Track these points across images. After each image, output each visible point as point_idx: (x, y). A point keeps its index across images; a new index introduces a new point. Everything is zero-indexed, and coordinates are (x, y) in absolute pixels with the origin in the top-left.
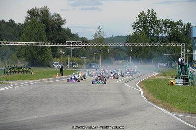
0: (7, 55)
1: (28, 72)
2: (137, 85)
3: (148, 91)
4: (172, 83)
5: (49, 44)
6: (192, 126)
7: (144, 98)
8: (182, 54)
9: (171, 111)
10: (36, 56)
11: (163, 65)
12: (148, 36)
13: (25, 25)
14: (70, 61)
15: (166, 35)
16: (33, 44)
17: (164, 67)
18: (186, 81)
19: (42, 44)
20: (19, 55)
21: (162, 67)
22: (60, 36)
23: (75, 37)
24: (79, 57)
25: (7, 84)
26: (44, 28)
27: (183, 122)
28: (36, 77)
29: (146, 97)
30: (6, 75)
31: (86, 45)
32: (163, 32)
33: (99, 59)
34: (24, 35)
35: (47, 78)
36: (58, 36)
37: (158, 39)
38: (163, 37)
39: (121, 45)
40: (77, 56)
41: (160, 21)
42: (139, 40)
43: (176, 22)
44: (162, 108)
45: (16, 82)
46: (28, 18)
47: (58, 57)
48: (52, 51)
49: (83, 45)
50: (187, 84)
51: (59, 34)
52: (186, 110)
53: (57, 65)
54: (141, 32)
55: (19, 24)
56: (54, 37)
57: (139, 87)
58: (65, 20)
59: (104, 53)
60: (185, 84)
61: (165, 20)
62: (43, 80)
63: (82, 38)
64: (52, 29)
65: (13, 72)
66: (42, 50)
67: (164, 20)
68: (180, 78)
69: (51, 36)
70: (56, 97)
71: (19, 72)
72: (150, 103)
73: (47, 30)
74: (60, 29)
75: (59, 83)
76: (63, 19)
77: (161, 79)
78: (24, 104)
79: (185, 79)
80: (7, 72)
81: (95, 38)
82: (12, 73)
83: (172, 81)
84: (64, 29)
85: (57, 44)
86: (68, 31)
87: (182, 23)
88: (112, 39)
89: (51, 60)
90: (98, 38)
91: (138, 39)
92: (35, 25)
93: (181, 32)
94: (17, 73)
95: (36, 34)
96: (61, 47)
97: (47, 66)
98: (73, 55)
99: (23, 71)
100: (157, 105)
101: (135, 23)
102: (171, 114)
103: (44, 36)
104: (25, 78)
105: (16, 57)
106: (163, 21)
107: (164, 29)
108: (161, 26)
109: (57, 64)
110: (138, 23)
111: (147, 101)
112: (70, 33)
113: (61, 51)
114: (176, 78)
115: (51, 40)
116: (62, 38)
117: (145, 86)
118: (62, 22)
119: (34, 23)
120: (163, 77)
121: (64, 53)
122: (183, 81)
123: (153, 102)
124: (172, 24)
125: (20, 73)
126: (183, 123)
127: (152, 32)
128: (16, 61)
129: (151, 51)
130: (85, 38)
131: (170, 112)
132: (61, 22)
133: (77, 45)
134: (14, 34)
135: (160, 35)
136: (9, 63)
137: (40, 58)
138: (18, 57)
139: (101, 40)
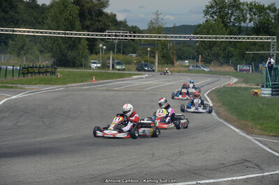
0: (25, 48)
1: (53, 73)
2: (205, 95)
3: (221, 104)
4: (256, 93)
5: (84, 35)
8: (271, 52)
9: (249, 133)
10: (66, 51)
11: (245, 68)
12: (226, 26)
13: (52, 6)
14: (113, 60)
15: (251, 24)
16: (60, 33)
17: (246, 70)
18: (276, 90)
19: (74, 34)
20: (42, 49)
21: (244, 70)
22: (101, 23)
23: (121, 25)
24: (127, 54)
25: (22, 90)
26: (77, 12)
27: (265, 147)
28: (64, 81)
30: (21, 78)
31: (134, 36)
32: (248, 21)
33: (154, 57)
34: (49, 20)
35: (78, 82)
36: (97, 23)
37: (240, 31)
38: (247, 27)
39: (185, 37)
40: (124, 53)
41: (243, 4)
42: (213, 31)
43: (266, 6)
44: (238, 128)
45: (35, 87)
47: (97, 53)
48: (88, 45)
49: (130, 36)
51: (99, 21)
52: (271, 131)
53: (95, 65)
54: (215, 20)
55: (43, 5)
56: (92, 24)
57: (208, 99)
58: (108, 1)
59: (163, 49)
60: (275, 95)
61: (251, 3)
62: (73, 85)
63: (132, 27)
64: (90, 12)
65: (32, 73)
66: (74, 43)
67: (249, 3)
68: (267, 87)
69: (88, 23)
70: (88, 109)
71: (39, 73)
72: (221, 121)
73: (82, 15)
74: (101, 13)
75: (95, 89)
77: (240, 88)
78: (42, 118)
79: (275, 88)
80: (22, 73)
81: (149, 27)
82: (30, 75)
83: (256, 91)
84: (107, 15)
85: (97, 35)
86: (112, 17)
87: (275, 8)
89: (86, 57)
90: (154, 28)
91: (211, 30)
92: (66, 7)
93: (273, 21)
94: (37, 76)
95: (65, 20)
96: (102, 40)
97: (81, 66)
98: (119, 52)
99: (46, 72)
100: (231, 124)
101: (208, 8)
102: (249, 137)
103: (78, 23)
104: (48, 82)
105: (38, 53)
106: (247, 5)
107: (248, 16)
108: (245, 11)
109: (95, 63)
110: (212, 7)
111: (217, 118)
112: (116, 20)
113: (101, 45)
114: (263, 87)
115: (87, 28)
116: (103, 26)
117: (218, 96)
119: (64, 4)
120: (244, 85)
121: (104, 47)
122: (272, 91)
123: (226, 120)
124: (260, 9)
125: (41, 75)
126: (265, 150)
127: (232, 20)
128: (37, 58)
129: (230, 48)
130: (136, 27)
131: (247, 134)
132: (102, 3)
133: (122, 36)
134: (36, 19)
135: (243, 24)
136: (27, 60)
137: (71, 54)
138: (41, 52)
139: (160, 30)
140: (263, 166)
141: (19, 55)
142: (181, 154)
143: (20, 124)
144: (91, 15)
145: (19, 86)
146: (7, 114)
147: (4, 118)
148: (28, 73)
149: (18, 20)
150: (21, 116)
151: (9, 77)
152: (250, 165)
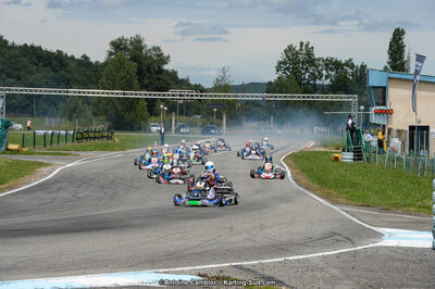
0: (77, 111)
1: (109, 138)
2: (281, 160)
3: (299, 170)
4: (336, 158)
5: (143, 94)
6: (367, 226)
7: (293, 182)
8: (353, 112)
9: (335, 202)
11: (322, 130)
13: (106, 64)
16: (118, 93)
18: (358, 155)
19: (131, 94)
20: (96, 111)
21: (321, 133)
22: (161, 81)
23: (184, 84)
24: (190, 116)
25: (78, 157)
28: (122, 146)
29: (296, 180)
30: (76, 143)
33: (222, 119)
36: (157, 81)
39: (257, 96)
40: (187, 114)
41: (318, 59)
44: (321, 197)
45: (90, 153)
46: (111, 54)
47: (157, 115)
48: (147, 106)
49: (197, 96)
50: (360, 159)
51: (159, 79)
56: (151, 83)
57: (284, 165)
58: (168, 57)
64: (148, 69)
65: (86, 138)
66: (131, 104)
68: (349, 151)
69: (147, 81)
71: (95, 138)
73: (140, 73)
74: (161, 71)
76: (165, 55)
77: (319, 153)
79: (358, 152)
80: (77, 138)
81: (215, 85)
82: (84, 140)
83: (337, 155)
84: (167, 72)
86: (173, 74)
88: (243, 88)
89: (145, 120)
90: (220, 86)
92: (122, 64)
93: (351, 78)
94: (92, 141)
96: (162, 100)
97: (139, 129)
98: (181, 113)
99: (102, 137)
101: (280, 63)
102: (334, 207)
103: (136, 82)
104: (105, 148)
105: (91, 115)
106: (323, 61)
107: (324, 73)
108: (321, 68)
109: (155, 126)
112: (177, 77)
113: (162, 106)
114: (344, 150)
118: (164, 60)
120: (323, 150)
121: (166, 108)
122: (354, 156)
123: (307, 189)
125: (97, 140)
131: (333, 204)
132: (162, 59)
133: (187, 96)
134: (89, 77)
135: (318, 82)
136: (80, 123)
137: (128, 116)
138: (94, 114)
139: (226, 88)
140: (354, 239)
141: (70, 118)
142: (262, 227)
143: (79, 195)
144: (150, 73)
145: (73, 152)
146: (64, 185)
147: (60, 189)
148: (83, 138)
149: (69, 80)
150: (79, 187)
151: (62, 144)
152: (339, 238)
